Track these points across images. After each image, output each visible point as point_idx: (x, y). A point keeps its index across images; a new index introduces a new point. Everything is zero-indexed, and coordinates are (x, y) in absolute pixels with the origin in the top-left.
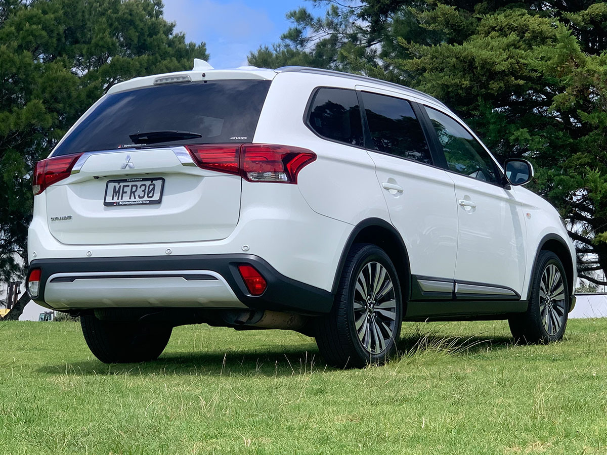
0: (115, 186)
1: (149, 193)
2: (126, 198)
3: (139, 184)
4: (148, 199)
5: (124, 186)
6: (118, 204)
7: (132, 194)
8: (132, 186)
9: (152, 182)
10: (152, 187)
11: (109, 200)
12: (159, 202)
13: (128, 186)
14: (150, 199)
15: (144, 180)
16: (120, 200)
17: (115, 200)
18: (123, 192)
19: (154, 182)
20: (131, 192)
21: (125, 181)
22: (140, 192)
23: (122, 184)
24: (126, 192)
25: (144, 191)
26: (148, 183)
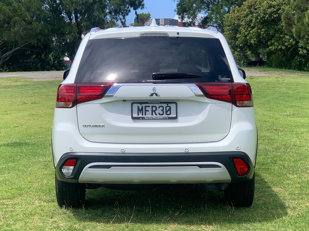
0: (138, 106)
1: (167, 112)
2: (149, 115)
3: (158, 106)
4: (167, 116)
5: (146, 107)
6: (143, 118)
7: (154, 112)
8: (152, 107)
9: (167, 105)
10: (168, 108)
11: (135, 115)
12: (176, 118)
13: (149, 107)
14: (169, 116)
15: (161, 103)
16: (144, 116)
17: (140, 115)
18: (146, 111)
19: (169, 105)
20: (152, 111)
21: (147, 103)
22: (159, 111)
23: (144, 105)
24: (148, 111)
25: (163, 110)
26: (165, 105)
